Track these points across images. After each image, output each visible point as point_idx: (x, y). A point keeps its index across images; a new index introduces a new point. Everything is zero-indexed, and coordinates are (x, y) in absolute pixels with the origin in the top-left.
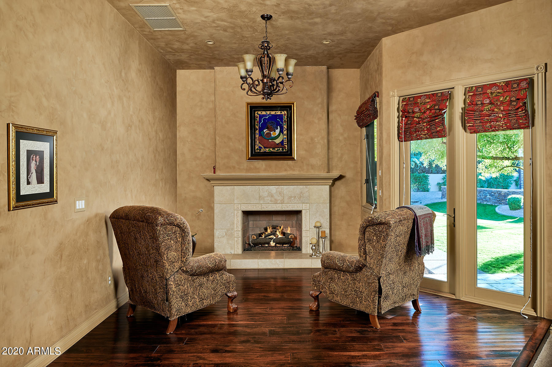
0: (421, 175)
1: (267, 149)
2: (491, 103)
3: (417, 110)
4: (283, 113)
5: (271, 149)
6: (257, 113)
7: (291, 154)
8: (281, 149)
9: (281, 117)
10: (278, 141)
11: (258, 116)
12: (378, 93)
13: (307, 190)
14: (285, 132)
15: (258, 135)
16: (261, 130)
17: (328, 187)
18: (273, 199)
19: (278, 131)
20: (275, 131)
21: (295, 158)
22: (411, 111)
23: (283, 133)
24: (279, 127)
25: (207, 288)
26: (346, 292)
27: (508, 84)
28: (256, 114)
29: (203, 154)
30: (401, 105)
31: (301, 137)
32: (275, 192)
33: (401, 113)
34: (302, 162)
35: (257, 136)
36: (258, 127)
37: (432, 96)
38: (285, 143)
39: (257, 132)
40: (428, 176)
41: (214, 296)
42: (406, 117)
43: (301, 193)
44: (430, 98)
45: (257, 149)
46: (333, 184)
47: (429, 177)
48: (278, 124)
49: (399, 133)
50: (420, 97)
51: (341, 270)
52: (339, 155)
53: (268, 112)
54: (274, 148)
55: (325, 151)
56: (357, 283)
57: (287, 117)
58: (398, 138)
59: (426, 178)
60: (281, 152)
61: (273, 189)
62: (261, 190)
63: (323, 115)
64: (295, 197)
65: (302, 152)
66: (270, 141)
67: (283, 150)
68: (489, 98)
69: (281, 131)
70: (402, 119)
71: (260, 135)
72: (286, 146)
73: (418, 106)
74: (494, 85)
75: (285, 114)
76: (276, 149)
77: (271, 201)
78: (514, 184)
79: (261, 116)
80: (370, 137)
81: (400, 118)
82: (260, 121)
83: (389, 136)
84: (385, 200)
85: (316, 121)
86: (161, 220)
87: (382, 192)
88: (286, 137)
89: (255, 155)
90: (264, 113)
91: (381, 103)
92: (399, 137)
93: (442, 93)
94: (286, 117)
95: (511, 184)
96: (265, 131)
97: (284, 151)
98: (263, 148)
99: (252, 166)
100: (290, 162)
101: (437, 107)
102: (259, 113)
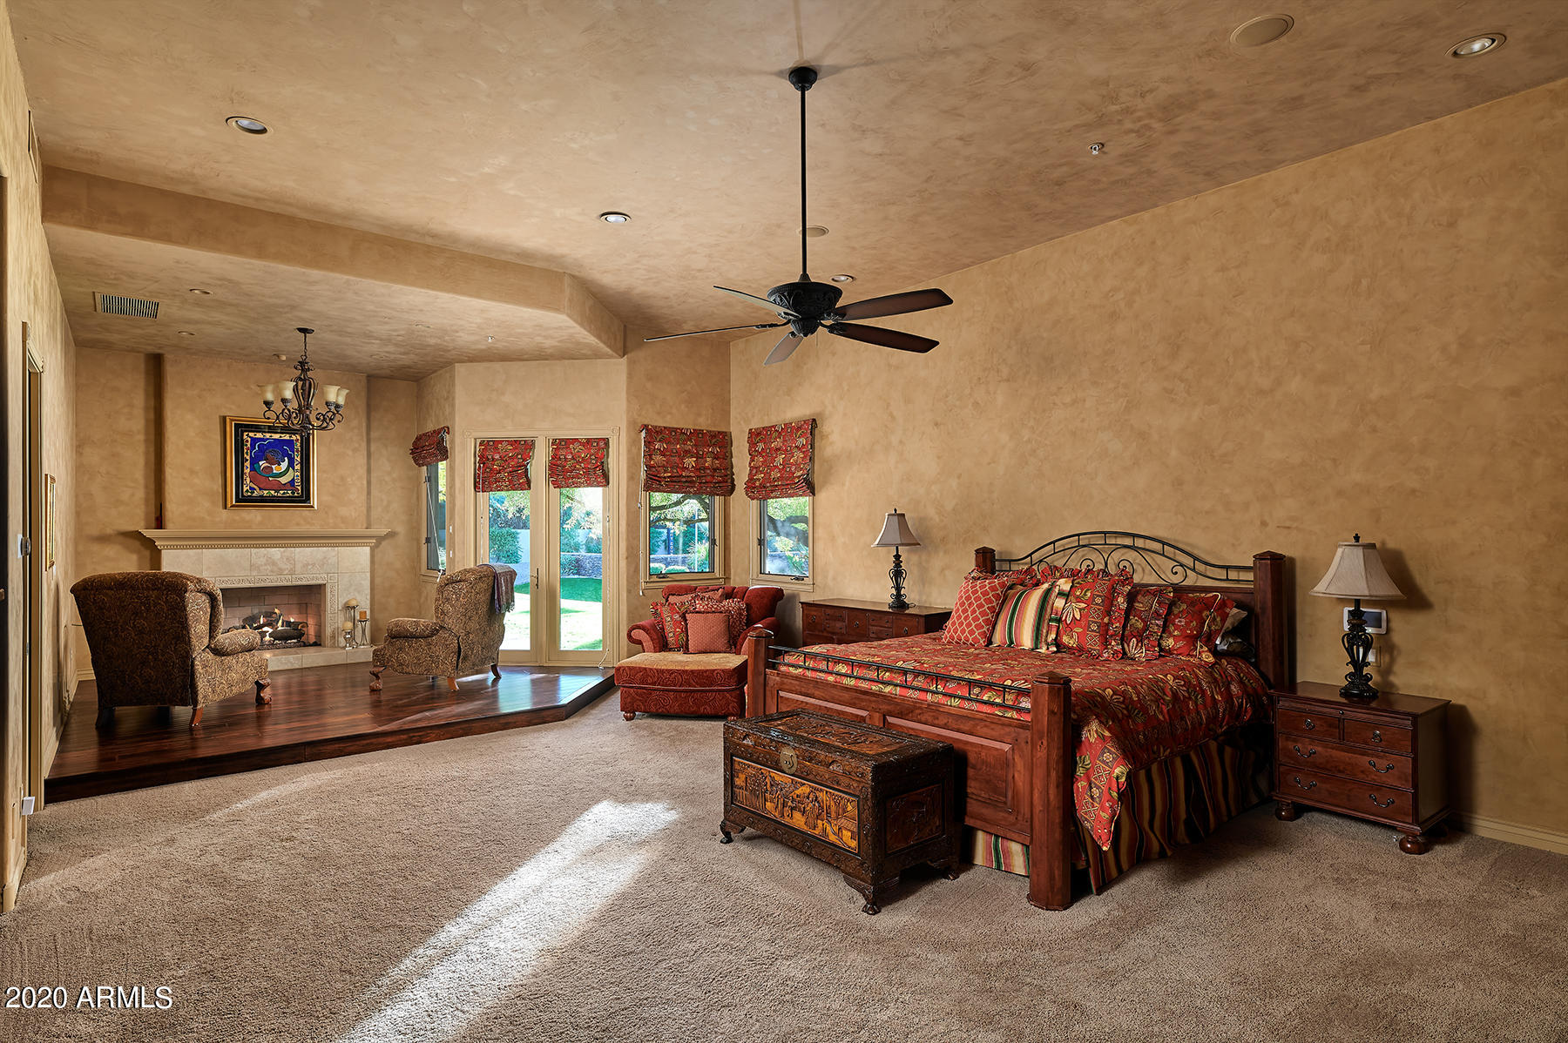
0: (504, 531)
1: (265, 492)
2: (573, 458)
3: (497, 457)
4: (294, 438)
5: (273, 492)
6: (247, 435)
7: (308, 499)
8: (289, 492)
9: (290, 443)
10: (284, 480)
11: (249, 439)
12: (448, 428)
13: (333, 554)
14: (298, 467)
15: (249, 470)
16: (254, 461)
17: (367, 550)
18: (275, 569)
19: (284, 465)
20: (279, 464)
21: (316, 508)
22: (490, 457)
23: (294, 469)
24: (286, 458)
25: (237, 673)
26: (419, 660)
27: (589, 441)
28: (245, 437)
29: (133, 495)
30: (478, 449)
31: (325, 475)
32: (279, 557)
33: (478, 459)
34: (326, 513)
35: (247, 471)
36: (248, 458)
37: (515, 443)
38: (298, 483)
39: (247, 464)
40: (518, 534)
41: (245, 681)
42: (484, 464)
43: (325, 558)
44: (512, 445)
45: (247, 491)
46: (377, 545)
47: (518, 536)
48: (285, 454)
49: (475, 482)
50: (501, 442)
51: (407, 637)
52: (385, 503)
53: (268, 435)
54: (277, 491)
55: (364, 497)
56: (433, 647)
57: (302, 443)
58: (475, 489)
59: (514, 537)
60: (289, 497)
61: (276, 553)
62: (253, 555)
63: (360, 445)
64: (314, 565)
65: (326, 498)
66: (270, 479)
67: (293, 493)
68: (572, 453)
69: (291, 464)
70: (480, 466)
71: (253, 469)
72: (299, 488)
73: (499, 453)
74: (576, 440)
75: (297, 440)
76: (282, 492)
77: (272, 571)
78: (663, 547)
79: (254, 440)
80: (433, 479)
81: (478, 465)
82: (253, 447)
83: (463, 484)
84: (458, 562)
85: (350, 453)
86: (191, 586)
87: (454, 553)
88: (299, 474)
89: (243, 500)
90: (259, 435)
91: (452, 442)
92: (475, 487)
93: (525, 441)
94: (299, 445)
95: (658, 546)
96: (261, 463)
97: (296, 494)
98: (258, 489)
99: (237, 518)
100: (305, 512)
101: (520, 456)
102: (251, 434)
